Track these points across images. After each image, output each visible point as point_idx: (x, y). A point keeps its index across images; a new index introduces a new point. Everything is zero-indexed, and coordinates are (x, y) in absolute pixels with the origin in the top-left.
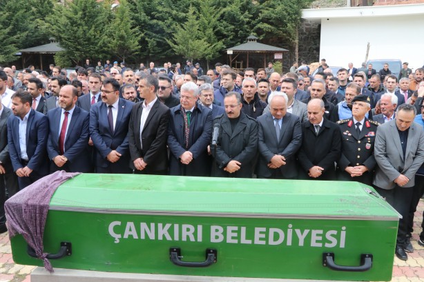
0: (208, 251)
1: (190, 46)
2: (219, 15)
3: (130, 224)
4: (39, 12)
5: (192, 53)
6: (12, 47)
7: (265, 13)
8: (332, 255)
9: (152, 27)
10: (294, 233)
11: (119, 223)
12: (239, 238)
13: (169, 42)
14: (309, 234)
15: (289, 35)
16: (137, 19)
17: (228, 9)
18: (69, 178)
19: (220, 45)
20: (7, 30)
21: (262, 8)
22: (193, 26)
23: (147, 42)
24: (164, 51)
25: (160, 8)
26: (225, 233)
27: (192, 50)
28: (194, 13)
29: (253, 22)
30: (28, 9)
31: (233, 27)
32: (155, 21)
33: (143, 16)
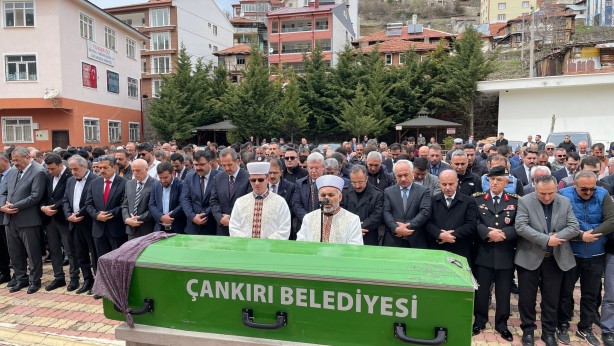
0: (278, 314)
1: (357, 123)
2: (388, 91)
3: (206, 283)
4: (216, 92)
5: (359, 129)
6: (189, 125)
7: (437, 87)
8: (404, 326)
9: (321, 104)
10: (363, 299)
11: (196, 281)
12: (308, 301)
13: (336, 119)
14: (379, 301)
15: (463, 108)
16: (306, 97)
17: (398, 84)
18: (164, 238)
19: (389, 120)
20: (185, 110)
21: (434, 83)
22: (360, 102)
23: (316, 119)
24: (333, 127)
25: (329, 86)
26: (294, 296)
27: (359, 126)
28: (363, 90)
29: (424, 97)
30: (205, 89)
31: (403, 102)
32: (324, 99)
33: (312, 94)
